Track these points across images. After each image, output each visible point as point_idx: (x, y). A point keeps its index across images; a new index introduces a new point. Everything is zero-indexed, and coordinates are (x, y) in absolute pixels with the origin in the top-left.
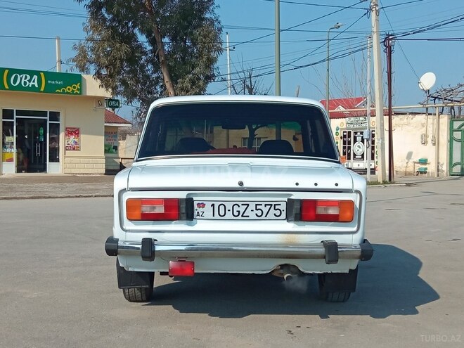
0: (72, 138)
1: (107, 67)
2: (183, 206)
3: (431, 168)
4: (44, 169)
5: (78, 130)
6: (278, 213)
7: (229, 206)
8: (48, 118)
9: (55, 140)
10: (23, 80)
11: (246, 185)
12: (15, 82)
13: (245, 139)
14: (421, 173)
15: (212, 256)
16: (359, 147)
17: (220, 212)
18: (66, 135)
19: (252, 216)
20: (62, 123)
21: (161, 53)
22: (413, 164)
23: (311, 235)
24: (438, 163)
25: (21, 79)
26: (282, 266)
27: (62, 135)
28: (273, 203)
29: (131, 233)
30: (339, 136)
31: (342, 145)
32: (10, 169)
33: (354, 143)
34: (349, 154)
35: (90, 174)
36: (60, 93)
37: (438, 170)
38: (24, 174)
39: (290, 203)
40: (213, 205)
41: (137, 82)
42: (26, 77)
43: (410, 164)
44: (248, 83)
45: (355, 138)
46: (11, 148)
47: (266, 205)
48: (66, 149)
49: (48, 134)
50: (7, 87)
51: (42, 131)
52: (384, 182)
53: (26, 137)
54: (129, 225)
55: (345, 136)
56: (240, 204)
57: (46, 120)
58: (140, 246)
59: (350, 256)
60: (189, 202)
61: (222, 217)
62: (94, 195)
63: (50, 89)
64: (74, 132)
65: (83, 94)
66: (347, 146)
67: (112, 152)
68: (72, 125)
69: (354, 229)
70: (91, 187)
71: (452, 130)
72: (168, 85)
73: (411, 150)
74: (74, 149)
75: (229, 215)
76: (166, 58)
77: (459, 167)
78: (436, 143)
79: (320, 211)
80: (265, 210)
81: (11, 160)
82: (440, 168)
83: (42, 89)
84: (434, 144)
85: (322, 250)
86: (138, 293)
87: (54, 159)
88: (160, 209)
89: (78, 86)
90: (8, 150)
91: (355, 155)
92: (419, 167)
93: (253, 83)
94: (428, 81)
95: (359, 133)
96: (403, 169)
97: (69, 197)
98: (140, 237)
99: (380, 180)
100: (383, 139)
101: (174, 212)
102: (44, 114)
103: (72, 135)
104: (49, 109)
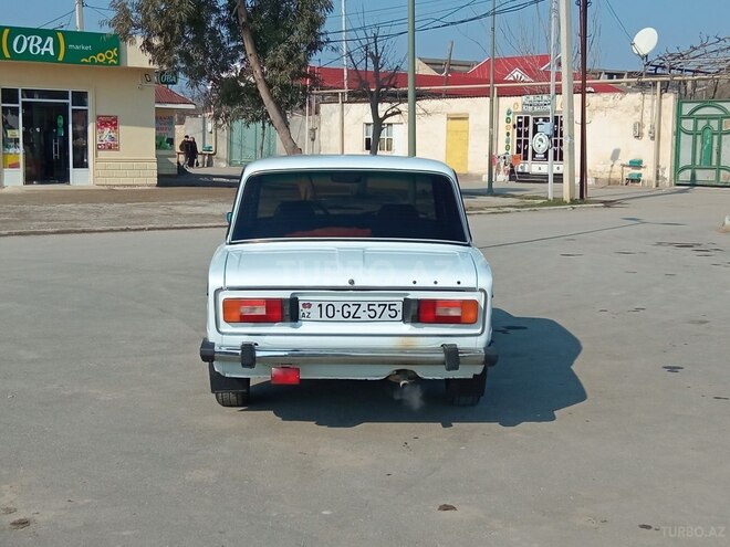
0: (107, 130)
1: (160, 35)
2: (287, 307)
3: (647, 174)
4: (65, 178)
5: (115, 119)
6: (393, 314)
7: (338, 307)
8: (70, 101)
9: (82, 135)
10: (31, 44)
11: (358, 284)
12: (19, 48)
13: (368, 124)
14: (633, 181)
15: (320, 363)
16: (541, 140)
17: (327, 313)
18: (98, 127)
19: (365, 316)
20: (91, 109)
21: (241, 11)
22: (620, 168)
23: (429, 338)
24: (658, 166)
25: (29, 42)
26: (398, 372)
27: (91, 128)
28: (388, 303)
29: (229, 337)
30: (511, 124)
31: (516, 138)
32: (14, 179)
33: (534, 134)
34: (526, 152)
35: (135, 186)
36: (88, 63)
37: (658, 178)
38: (36, 187)
39: (407, 303)
40: (320, 305)
41: (206, 54)
42: (36, 41)
43: (617, 167)
44: (373, 50)
45: (535, 127)
46: (17, 147)
47: (379, 305)
48: (98, 148)
49: (70, 126)
50: (8, 56)
51: (60, 121)
52: (573, 202)
53: (38, 130)
54: (225, 327)
55: (520, 124)
56: (350, 304)
57: (66, 105)
58: (239, 352)
59: (472, 362)
60: (294, 302)
61: (331, 319)
62: (147, 227)
63: (73, 58)
64: (109, 122)
65: (123, 65)
66: (523, 138)
67: (165, 148)
68: (105, 111)
69: (479, 331)
70: (140, 212)
71: (679, 117)
72: (252, 60)
73: (617, 147)
74: (110, 148)
75: (338, 316)
76: (249, 20)
77: (689, 172)
78: (656, 136)
79: (440, 312)
80: (379, 310)
81: (16, 166)
82: (660, 174)
83: (60, 58)
84: (653, 138)
85: (441, 356)
86: (233, 397)
87: (81, 163)
88: (261, 311)
89: (114, 53)
90: (11, 151)
91: (534, 153)
92: (629, 172)
93: (380, 50)
94: (646, 41)
95: (541, 120)
96: (606, 176)
97: (112, 230)
98: (238, 341)
99: (567, 198)
100: (572, 136)
101: (278, 314)
102: (64, 95)
103: (107, 126)
104: (70, 87)
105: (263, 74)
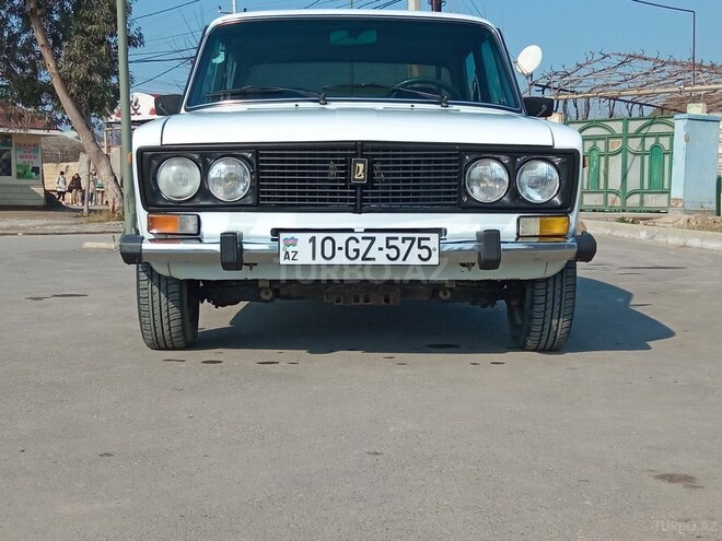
67: (30, 178)
72: (45, 52)
94: (531, 59)
105: (58, 68)
